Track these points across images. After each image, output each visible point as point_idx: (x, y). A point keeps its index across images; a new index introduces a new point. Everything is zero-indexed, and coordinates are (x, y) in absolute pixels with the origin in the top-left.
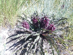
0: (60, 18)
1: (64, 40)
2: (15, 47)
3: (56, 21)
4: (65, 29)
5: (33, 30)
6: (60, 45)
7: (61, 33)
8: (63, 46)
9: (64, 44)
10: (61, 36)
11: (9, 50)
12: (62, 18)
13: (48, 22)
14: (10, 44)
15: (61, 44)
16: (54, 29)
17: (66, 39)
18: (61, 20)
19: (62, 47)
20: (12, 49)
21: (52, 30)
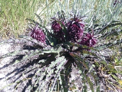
0: (109, 23)
1: (115, 67)
2: (16, 74)
3: (100, 29)
5: (52, 44)
6: (106, 76)
7: (111, 53)
8: (113, 78)
9: (114, 74)
10: (109, 59)
11: (4, 79)
12: (113, 22)
13: (81, 28)
14: (8, 68)
15: (107, 74)
16: (94, 43)
17: (119, 65)
18: (109, 26)
20: (9, 78)
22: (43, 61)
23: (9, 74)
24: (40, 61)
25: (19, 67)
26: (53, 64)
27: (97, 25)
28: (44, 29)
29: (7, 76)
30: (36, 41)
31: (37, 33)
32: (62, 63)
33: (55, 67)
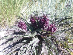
0: (63, 18)
1: (68, 44)
2: (9, 49)
3: (58, 21)
4: (69, 30)
5: (30, 30)
6: (63, 49)
8: (67, 51)
9: (67, 48)
11: (2, 52)
12: (66, 17)
13: (47, 21)
16: (55, 30)
17: (70, 43)
19: (65, 52)
20: (5, 51)
21: (52, 31)
22: (25, 41)
23: (5, 49)
24: (23, 41)
25: (11, 44)
26: (31, 43)
27: (57, 19)
28: (26, 22)
29: (3, 50)
30: (20, 29)
31: (22, 24)
32: (36, 42)
33: (32, 45)
